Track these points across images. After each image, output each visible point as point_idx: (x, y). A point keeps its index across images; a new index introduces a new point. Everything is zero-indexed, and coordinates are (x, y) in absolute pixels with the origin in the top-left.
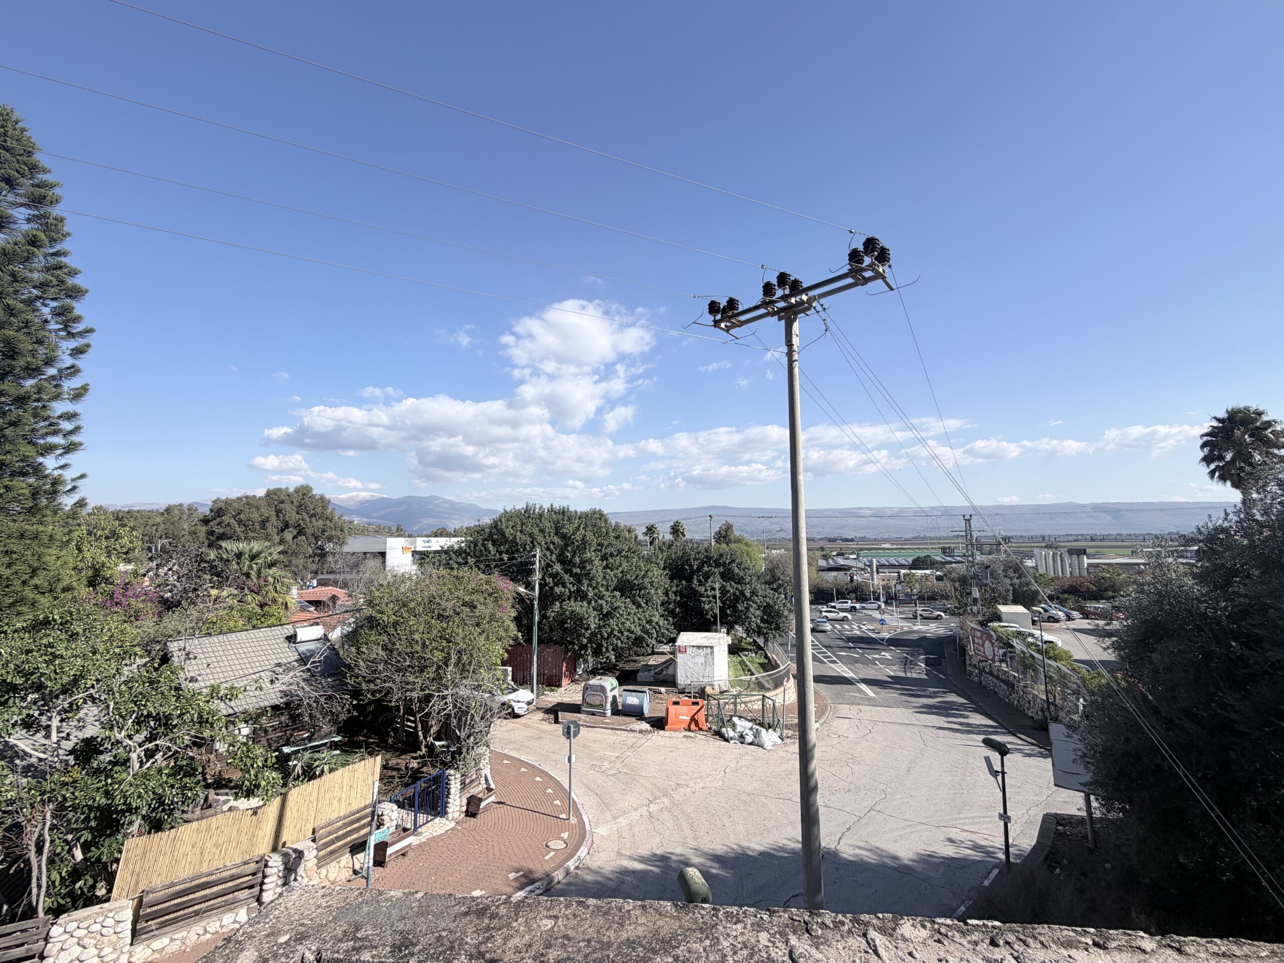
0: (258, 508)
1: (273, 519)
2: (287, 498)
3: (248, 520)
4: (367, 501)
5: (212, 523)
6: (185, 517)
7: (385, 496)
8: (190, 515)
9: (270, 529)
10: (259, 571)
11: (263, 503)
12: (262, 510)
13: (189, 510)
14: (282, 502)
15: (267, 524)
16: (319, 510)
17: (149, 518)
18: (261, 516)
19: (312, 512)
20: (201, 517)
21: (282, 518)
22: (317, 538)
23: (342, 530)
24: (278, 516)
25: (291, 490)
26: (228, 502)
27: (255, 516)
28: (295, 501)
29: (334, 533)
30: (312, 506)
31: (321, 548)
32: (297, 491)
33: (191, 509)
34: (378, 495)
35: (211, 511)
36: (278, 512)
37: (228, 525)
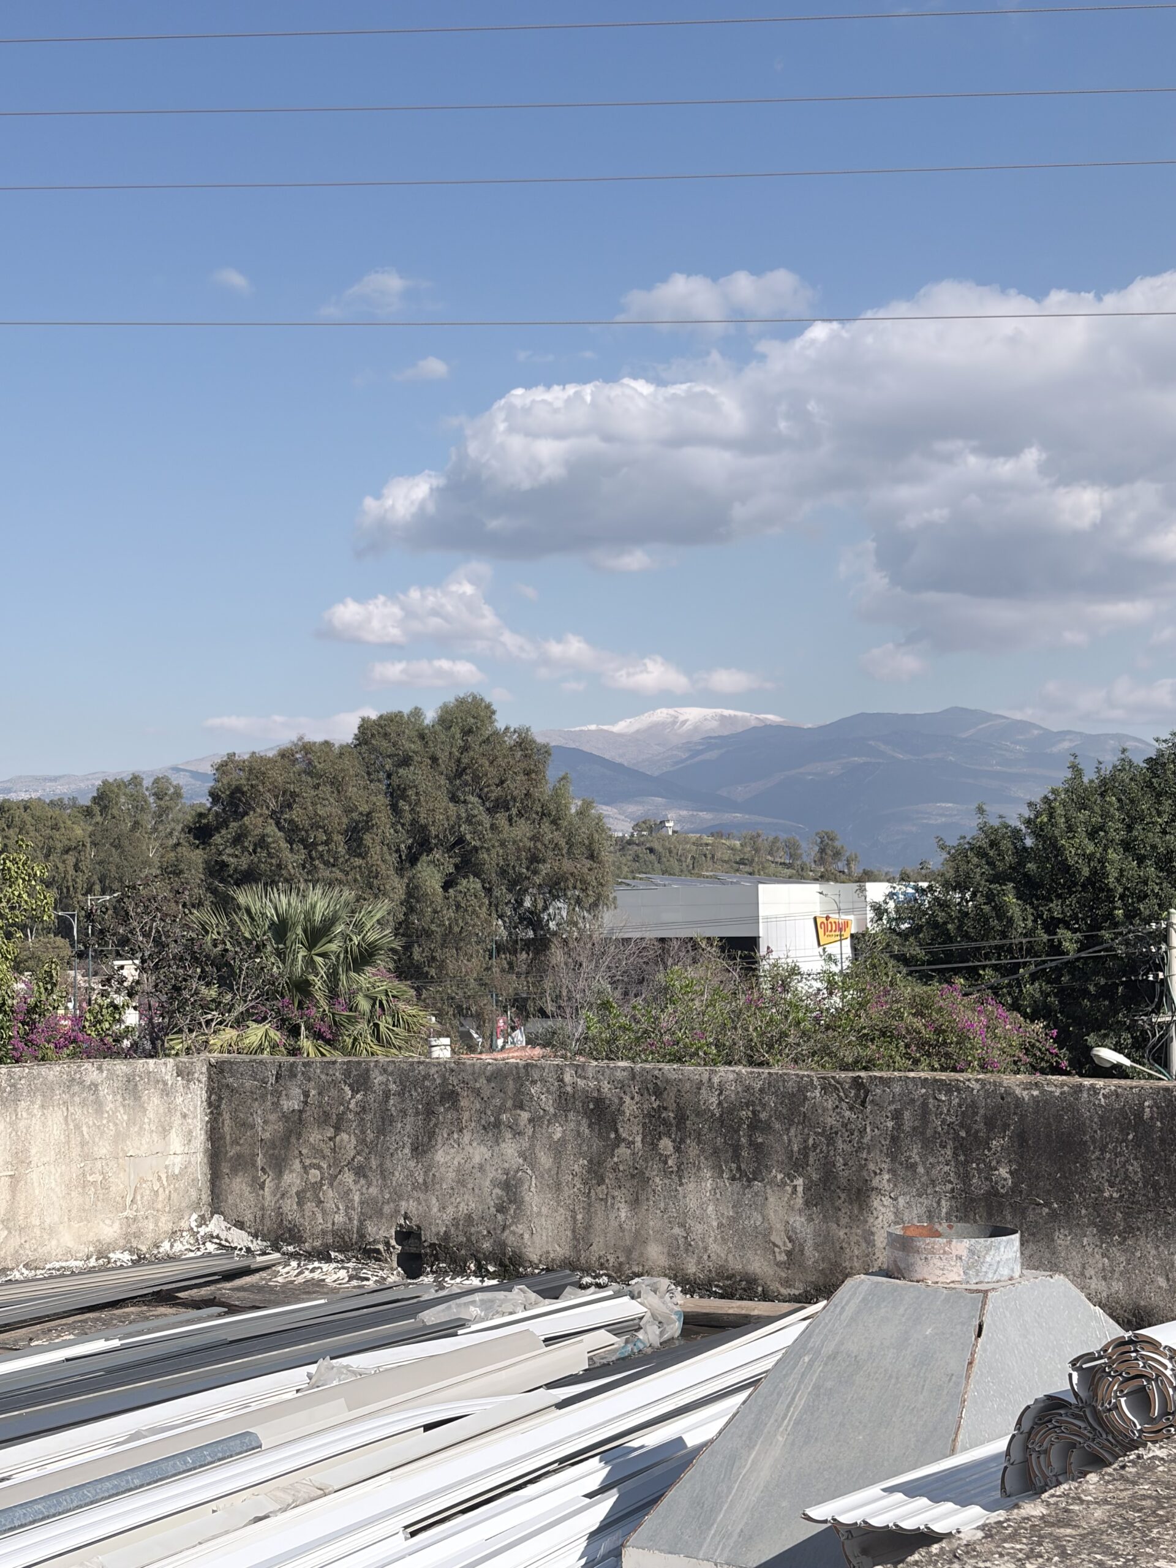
0: (337, 785)
1: (383, 818)
2: (417, 746)
3: (316, 826)
4: (711, 742)
5: (217, 839)
6: (149, 822)
7: (772, 718)
8: (161, 814)
9: (376, 852)
10: (333, 976)
11: (352, 767)
12: (351, 791)
13: (159, 796)
14: (406, 762)
15: (367, 838)
16: (516, 785)
17: (55, 827)
18: (348, 811)
19: (496, 793)
20: (189, 818)
21: (408, 817)
22: (516, 884)
23: (592, 857)
24: (395, 808)
25: (430, 716)
26: (256, 768)
27: (331, 810)
28: (443, 757)
29: (567, 865)
30: (492, 772)
31: (533, 920)
32: (446, 720)
33: (163, 791)
34: (748, 717)
35: (215, 796)
36: (396, 794)
37: (262, 843)
